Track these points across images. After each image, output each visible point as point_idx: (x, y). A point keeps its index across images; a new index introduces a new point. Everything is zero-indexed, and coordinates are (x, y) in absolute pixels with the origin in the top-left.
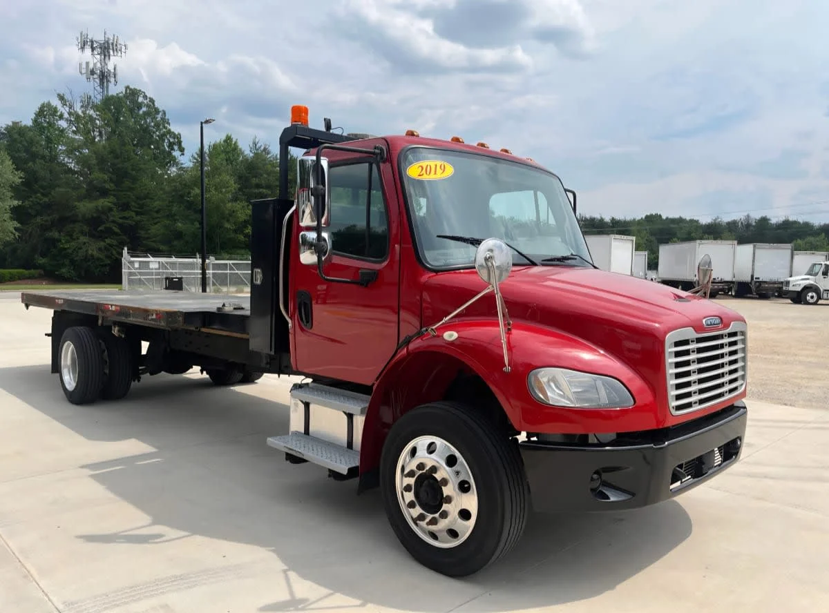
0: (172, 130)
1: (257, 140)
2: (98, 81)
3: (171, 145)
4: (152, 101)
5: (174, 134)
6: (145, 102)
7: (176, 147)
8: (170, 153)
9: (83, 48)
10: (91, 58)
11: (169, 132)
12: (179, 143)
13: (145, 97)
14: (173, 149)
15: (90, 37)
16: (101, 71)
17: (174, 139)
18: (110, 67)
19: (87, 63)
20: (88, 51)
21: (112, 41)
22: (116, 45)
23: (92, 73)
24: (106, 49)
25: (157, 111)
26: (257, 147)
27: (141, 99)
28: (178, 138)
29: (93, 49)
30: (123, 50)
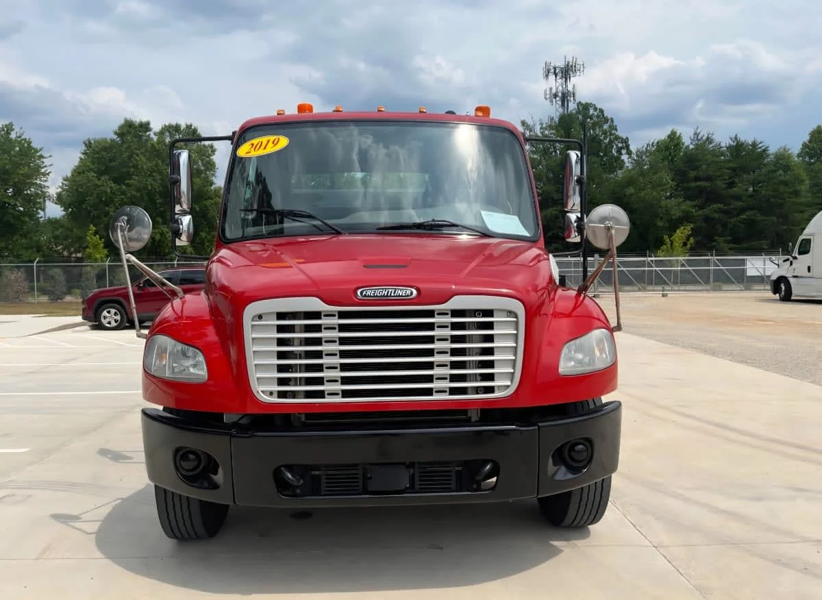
0: (620, 135)
1: (698, 131)
2: (560, 103)
3: (619, 151)
4: (602, 111)
5: (622, 139)
6: (596, 113)
7: (624, 151)
8: (619, 158)
9: (547, 76)
10: (554, 83)
11: (617, 138)
12: (628, 147)
13: (595, 109)
14: (621, 154)
15: (552, 65)
16: (563, 93)
17: (622, 143)
18: (570, 88)
19: (551, 89)
20: (552, 77)
21: (571, 64)
22: (575, 67)
23: (555, 96)
24: (566, 72)
25: (606, 120)
26: (699, 137)
27: (591, 111)
28: (626, 142)
29: (556, 75)
30: (582, 70)
